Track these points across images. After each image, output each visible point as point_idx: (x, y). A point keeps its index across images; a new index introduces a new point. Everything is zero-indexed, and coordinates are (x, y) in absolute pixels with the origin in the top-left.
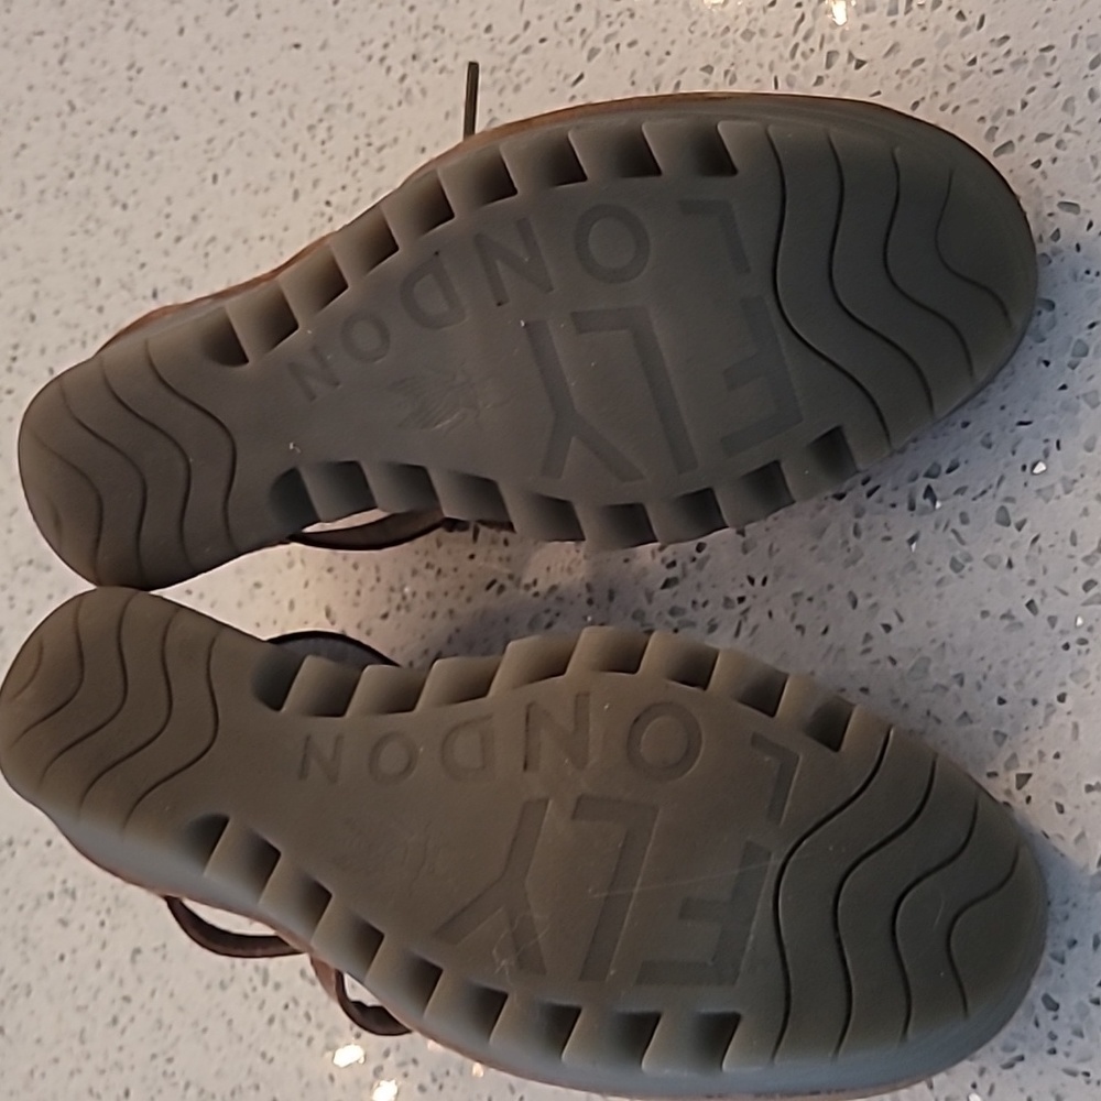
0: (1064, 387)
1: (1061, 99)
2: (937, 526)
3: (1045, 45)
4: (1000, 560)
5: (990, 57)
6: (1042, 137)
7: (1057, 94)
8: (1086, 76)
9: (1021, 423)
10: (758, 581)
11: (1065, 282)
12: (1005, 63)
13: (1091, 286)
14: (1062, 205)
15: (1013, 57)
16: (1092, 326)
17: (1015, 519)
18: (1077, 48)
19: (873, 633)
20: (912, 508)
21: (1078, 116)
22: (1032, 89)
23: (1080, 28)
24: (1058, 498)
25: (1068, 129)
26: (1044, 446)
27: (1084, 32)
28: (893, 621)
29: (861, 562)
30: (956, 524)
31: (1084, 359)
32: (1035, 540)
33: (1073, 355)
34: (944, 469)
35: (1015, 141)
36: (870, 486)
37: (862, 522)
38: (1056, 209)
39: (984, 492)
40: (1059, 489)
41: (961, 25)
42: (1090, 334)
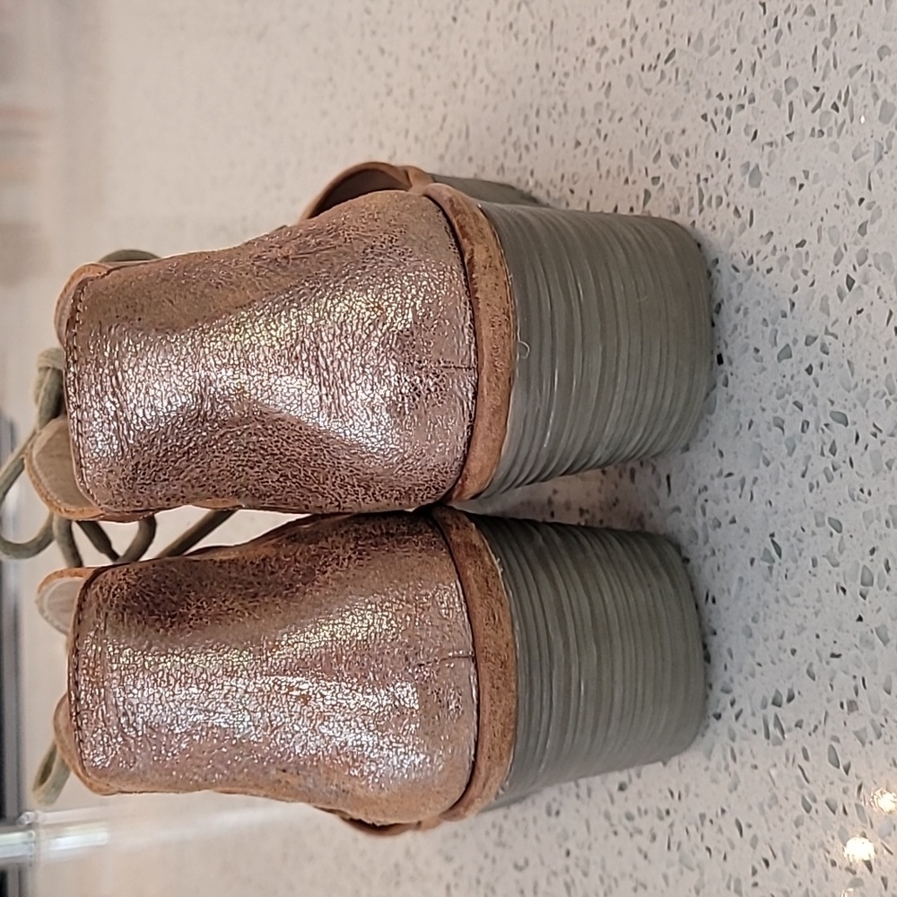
0: (860, 619)
1: (817, 299)
2: (787, 759)
3: (799, 241)
4: (837, 807)
5: (762, 255)
6: (810, 341)
7: (814, 292)
8: (833, 273)
9: (833, 655)
10: (676, 796)
11: (845, 501)
12: (772, 262)
13: (864, 507)
14: (833, 414)
15: (779, 254)
16: (873, 551)
17: (843, 762)
18: (822, 241)
19: (757, 867)
20: (768, 736)
21: (833, 318)
22: (796, 289)
23: (822, 219)
24: (871, 743)
25: (827, 332)
26: (853, 683)
27: (826, 224)
28: (770, 857)
29: (739, 788)
30: (800, 759)
31: (870, 588)
32: (860, 788)
33: (863, 584)
34: (785, 699)
35: (791, 345)
36: (737, 708)
37: (736, 746)
38: (830, 421)
39: (816, 727)
40: (871, 735)
41: (738, 222)
42: (872, 560)
